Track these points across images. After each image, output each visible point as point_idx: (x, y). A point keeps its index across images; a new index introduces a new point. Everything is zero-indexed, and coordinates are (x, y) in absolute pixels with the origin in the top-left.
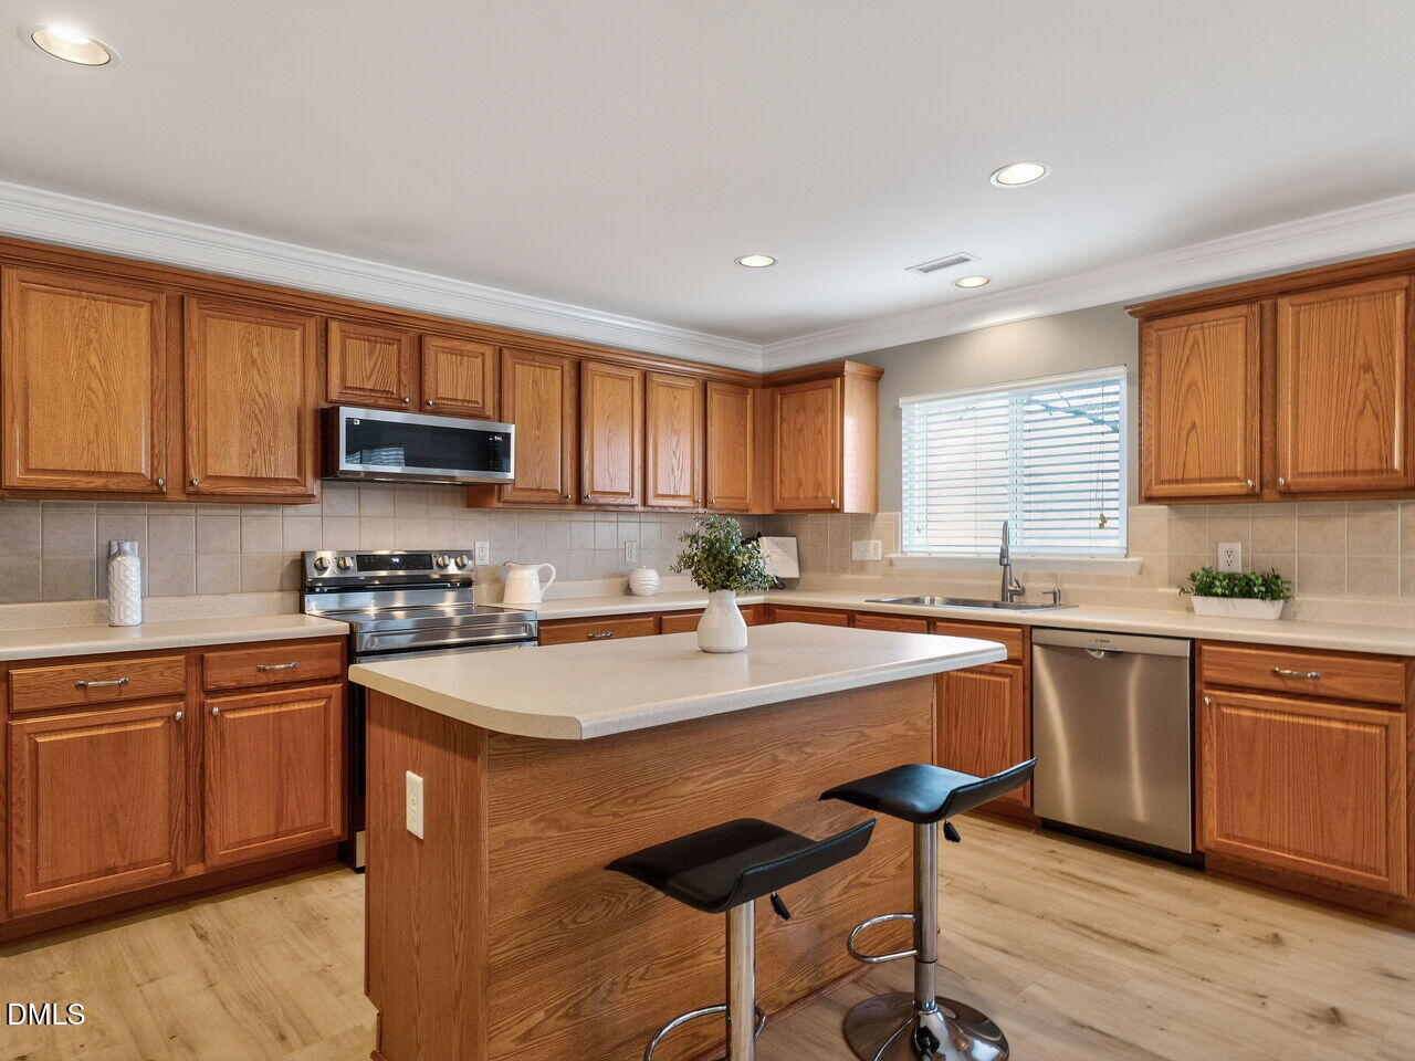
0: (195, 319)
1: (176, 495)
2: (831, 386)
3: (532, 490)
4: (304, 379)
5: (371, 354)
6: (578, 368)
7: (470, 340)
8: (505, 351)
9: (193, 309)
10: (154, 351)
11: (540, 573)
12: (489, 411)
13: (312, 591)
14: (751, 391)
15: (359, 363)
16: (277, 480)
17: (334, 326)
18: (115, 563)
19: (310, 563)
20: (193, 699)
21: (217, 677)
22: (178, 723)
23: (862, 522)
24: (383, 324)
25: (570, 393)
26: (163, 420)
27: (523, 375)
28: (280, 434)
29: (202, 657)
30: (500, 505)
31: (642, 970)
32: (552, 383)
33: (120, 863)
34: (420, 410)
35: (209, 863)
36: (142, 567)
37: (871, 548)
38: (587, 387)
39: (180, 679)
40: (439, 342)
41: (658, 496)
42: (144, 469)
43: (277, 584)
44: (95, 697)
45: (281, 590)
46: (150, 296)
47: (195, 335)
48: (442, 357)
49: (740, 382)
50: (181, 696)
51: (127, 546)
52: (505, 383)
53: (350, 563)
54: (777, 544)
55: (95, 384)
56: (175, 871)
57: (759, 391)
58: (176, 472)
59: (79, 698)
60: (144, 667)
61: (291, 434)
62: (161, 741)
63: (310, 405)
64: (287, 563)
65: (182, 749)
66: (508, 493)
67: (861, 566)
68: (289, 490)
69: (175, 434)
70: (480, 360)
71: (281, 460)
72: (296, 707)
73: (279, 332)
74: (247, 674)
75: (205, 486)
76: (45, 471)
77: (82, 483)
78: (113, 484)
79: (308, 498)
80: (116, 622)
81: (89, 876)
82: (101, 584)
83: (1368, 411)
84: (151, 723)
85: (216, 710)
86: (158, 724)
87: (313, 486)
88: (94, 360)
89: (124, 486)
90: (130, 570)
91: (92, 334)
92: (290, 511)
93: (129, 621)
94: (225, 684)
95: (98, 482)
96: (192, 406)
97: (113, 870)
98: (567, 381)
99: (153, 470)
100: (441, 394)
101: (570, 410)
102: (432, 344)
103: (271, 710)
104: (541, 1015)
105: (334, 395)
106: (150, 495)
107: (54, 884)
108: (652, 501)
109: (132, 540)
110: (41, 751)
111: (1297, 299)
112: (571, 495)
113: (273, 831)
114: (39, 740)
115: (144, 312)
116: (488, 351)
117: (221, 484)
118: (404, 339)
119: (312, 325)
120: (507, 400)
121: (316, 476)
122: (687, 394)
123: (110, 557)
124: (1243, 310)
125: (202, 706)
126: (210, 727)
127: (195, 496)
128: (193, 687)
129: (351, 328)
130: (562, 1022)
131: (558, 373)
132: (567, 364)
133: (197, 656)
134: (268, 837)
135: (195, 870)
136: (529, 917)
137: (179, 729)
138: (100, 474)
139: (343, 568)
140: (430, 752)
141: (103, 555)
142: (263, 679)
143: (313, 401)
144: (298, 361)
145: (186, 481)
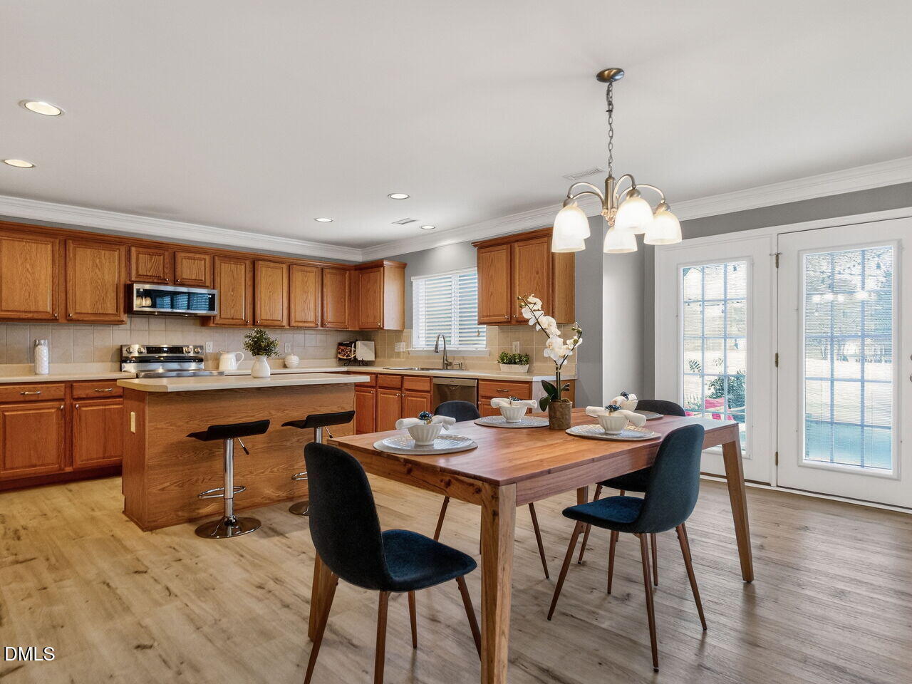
0: (71, 249)
1: (62, 320)
2: (380, 271)
3: (229, 319)
4: (119, 272)
5: (151, 260)
6: (254, 264)
7: (200, 253)
8: (216, 258)
9: (71, 245)
10: (53, 261)
11: (236, 356)
12: (208, 284)
13: (125, 362)
14: (348, 272)
15: (145, 264)
16: (107, 314)
17: (133, 249)
18: (37, 349)
19: (124, 349)
20: (68, 402)
21: (78, 393)
22: (62, 410)
23: (398, 335)
24: (156, 248)
25: (249, 275)
26: (57, 290)
27: (225, 268)
28: (108, 295)
29: (72, 385)
30: (214, 325)
31: (210, 477)
32: (241, 271)
33: (38, 464)
34: (175, 284)
35: (74, 467)
36: (49, 350)
37: (402, 346)
38: (258, 274)
39: (62, 393)
40: (183, 254)
41: (295, 322)
42: (49, 309)
43: (110, 360)
44: (27, 399)
45: (112, 362)
46: (52, 240)
47: (71, 256)
48: (184, 261)
49: (342, 269)
50: (62, 400)
51: (42, 342)
52: (216, 271)
53: (143, 350)
54: (363, 344)
55: (29, 276)
56: (60, 469)
57: (353, 272)
58: (63, 311)
59: (22, 399)
60: (48, 388)
61: (113, 295)
62: (54, 416)
63: (122, 282)
64: (114, 349)
65: (63, 421)
66: (218, 320)
67: (398, 355)
68: (113, 318)
69: (63, 295)
70: (203, 262)
71: (109, 305)
72: (113, 407)
73: (107, 253)
74: (90, 392)
75: (74, 317)
76: (8, 311)
77: (23, 315)
78: (36, 316)
79: (121, 322)
80: (37, 372)
81: (26, 467)
82: (31, 356)
83: (538, 290)
84: (51, 410)
85: (77, 406)
86: (53, 410)
87: (124, 317)
88: (28, 266)
89: (40, 317)
90: (43, 351)
91: (28, 256)
92: (115, 328)
93: (43, 373)
94: (81, 396)
95: (30, 315)
96: (70, 284)
97: (35, 466)
98: (248, 269)
99: (53, 310)
100: (184, 277)
101: (249, 283)
102: (180, 256)
103: (101, 407)
104: (168, 484)
105: (133, 279)
106: (51, 320)
107: (12, 469)
108: (293, 324)
109: (45, 339)
110: (7, 418)
111: (521, 244)
112: (249, 321)
113: (101, 456)
114: (6, 413)
115: (49, 247)
116: (207, 258)
117: (82, 316)
118: (166, 253)
119: (123, 249)
120: (217, 279)
121: (125, 312)
122: (312, 275)
123: (35, 345)
124: (505, 247)
125: (72, 404)
126: (75, 413)
127: (70, 321)
128: (68, 397)
129: (141, 250)
130: (177, 488)
131: (243, 266)
132: (247, 262)
133: (70, 384)
134: (99, 458)
135: (68, 469)
136: (163, 452)
137: (63, 413)
138: (30, 312)
139: (140, 352)
140: (135, 404)
141: (32, 345)
142: (97, 394)
143: (124, 280)
144: (117, 263)
145: (67, 315)
